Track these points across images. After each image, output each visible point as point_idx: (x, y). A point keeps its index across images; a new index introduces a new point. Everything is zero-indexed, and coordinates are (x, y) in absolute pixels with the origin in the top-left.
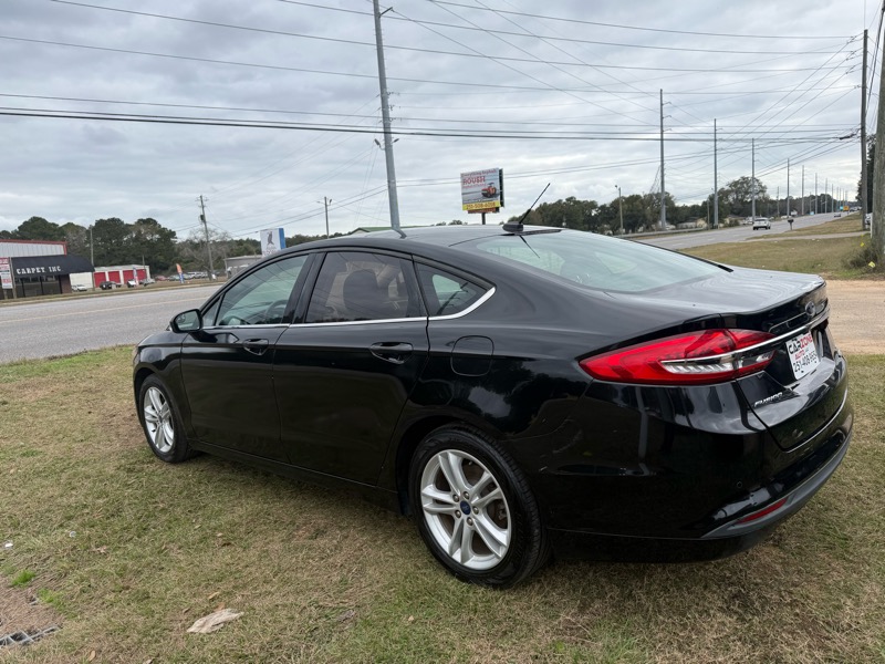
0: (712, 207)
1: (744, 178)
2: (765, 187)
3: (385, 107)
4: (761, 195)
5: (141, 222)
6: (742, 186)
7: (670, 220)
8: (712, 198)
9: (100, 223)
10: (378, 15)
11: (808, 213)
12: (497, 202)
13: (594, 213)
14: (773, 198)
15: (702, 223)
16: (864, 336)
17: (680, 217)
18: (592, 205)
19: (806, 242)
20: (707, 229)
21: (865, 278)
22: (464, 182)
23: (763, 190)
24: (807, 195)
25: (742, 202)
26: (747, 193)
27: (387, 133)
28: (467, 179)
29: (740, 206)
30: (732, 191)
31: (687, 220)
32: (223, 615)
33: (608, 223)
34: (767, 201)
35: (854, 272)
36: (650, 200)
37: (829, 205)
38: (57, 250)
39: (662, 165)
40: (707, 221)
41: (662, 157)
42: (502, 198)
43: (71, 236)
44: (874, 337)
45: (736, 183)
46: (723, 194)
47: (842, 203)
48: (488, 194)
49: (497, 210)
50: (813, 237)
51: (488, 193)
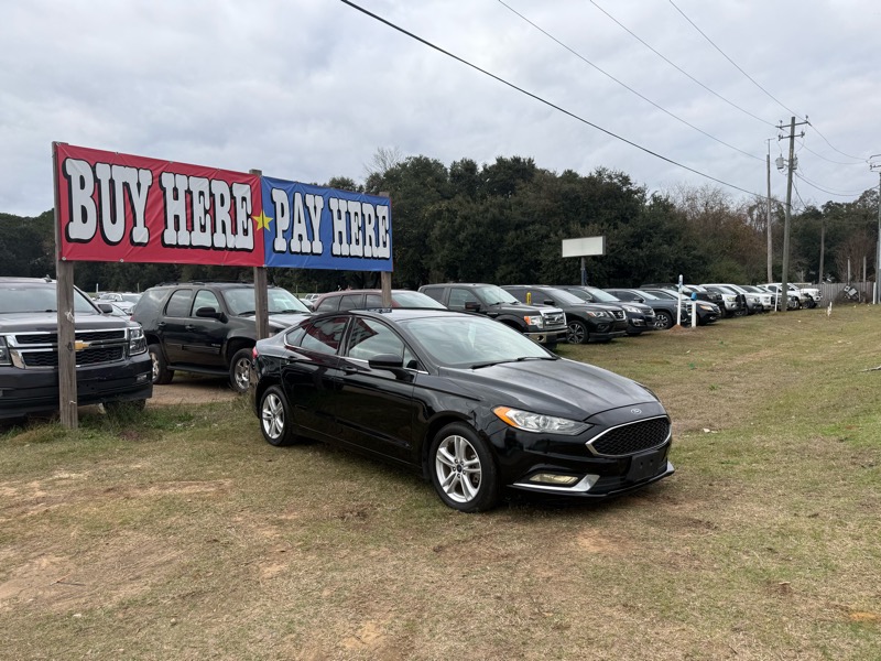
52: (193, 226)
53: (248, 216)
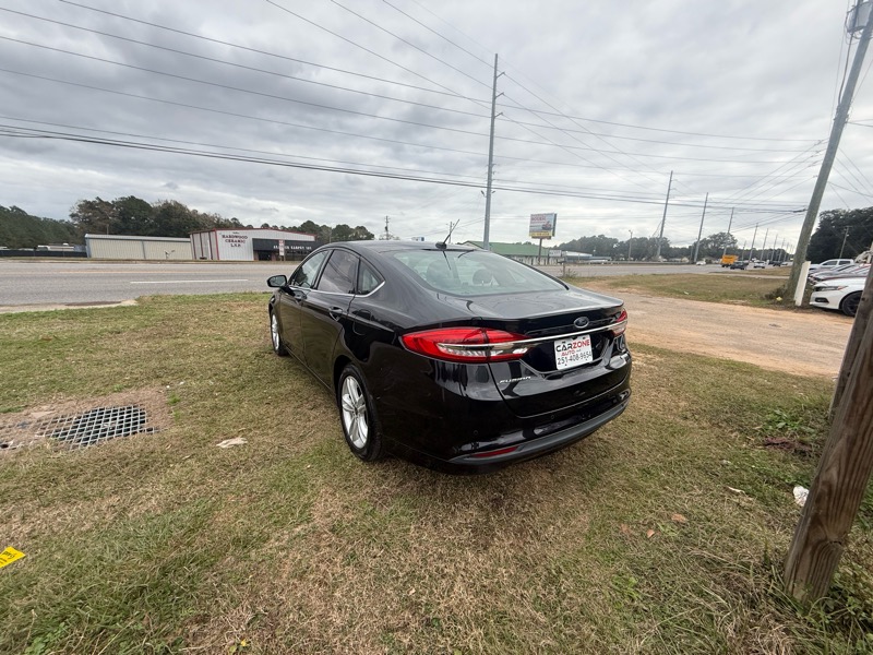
0: (694, 250)
1: (721, 233)
2: (736, 241)
3: (490, 173)
4: (732, 245)
5: (358, 228)
6: (720, 238)
7: (664, 256)
8: (695, 244)
9: (338, 226)
10: (493, 117)
12: (550, 233)
13: (615, 246)
14: (741, 247)
15: (686, 259)
16: (734, 346)
17: (671, 255)
18: (615, 241)
19: (751, 279)
20: (688, 264)
21: (769, 308)
22: (532, 219)
23: (734, 242)
24: (767, 248)
25: (718, 250)
26: (722, 243)
27: (489, 188)
28: (534, 218)
29: (715, 251)
31: (676, 257)
32: (239, 441)
34: (736, 248)
35: (764, 303)
36: (653, 241)
37: (783, 256)
38: (311, 238)
42: (554, 231)
43: (324, 232)
44: (741, 348)
45: (715, 236)
46: (705, 242)
48: (546, 228)
49: (550, 238)
50: (757, 277)
51: (545, 226)
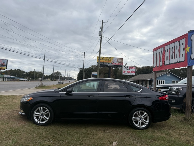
1: (58, 72)
2: (61, 74)
4: (61, 75)
6: (57, 73)
11: (68, 80)
12: (5, 67)
13: (24, 74)
14: (63, 76)
18: (24, 72)
26: (58, 75)
29: (57, 77)
30: (55, 74)
31: (46, 78)
33: (28, 77)
37: (71, 79)
39: (44, 66)
40: (50, 79)
41: (44, 65)
42: (7, 67)
47: (73, 79)
49: (5, 69)
51: (2, 65)
52: (170, 58)
53: (184, 49)
